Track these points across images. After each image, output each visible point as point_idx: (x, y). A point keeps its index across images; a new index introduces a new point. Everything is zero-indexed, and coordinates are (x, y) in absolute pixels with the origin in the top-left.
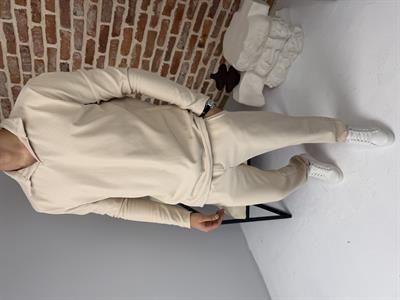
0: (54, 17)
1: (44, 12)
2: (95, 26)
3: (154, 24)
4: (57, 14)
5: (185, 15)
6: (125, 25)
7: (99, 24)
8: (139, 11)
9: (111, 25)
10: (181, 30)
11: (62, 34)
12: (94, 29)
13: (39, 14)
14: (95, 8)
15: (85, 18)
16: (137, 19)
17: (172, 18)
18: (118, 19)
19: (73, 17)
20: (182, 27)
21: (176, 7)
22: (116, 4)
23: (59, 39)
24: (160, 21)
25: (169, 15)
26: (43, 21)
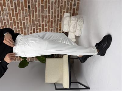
0: (22, 27)
1: (20, 27)
2: (31, 28)
3: (46, 26)
4: (23, 27)
5: (53, 23)
6: (39, 27)
7: (32, 28)
8: (41, 23)
9: (35, 28)
10: (53, 27)
11: (24, 31)
12: (31, 29)
13: (19, 27)
14: (31, 24)
15: (29, 27)
16: (41, 25)
17: (50, 24)
18: (37, 26)
19: (26, 27)
20: (53, 26)
21: (50, 21)
22: (35, 22)
23: (24, 33)
24: (47, 25)
25: (49, 23)
26: (20, 29)
